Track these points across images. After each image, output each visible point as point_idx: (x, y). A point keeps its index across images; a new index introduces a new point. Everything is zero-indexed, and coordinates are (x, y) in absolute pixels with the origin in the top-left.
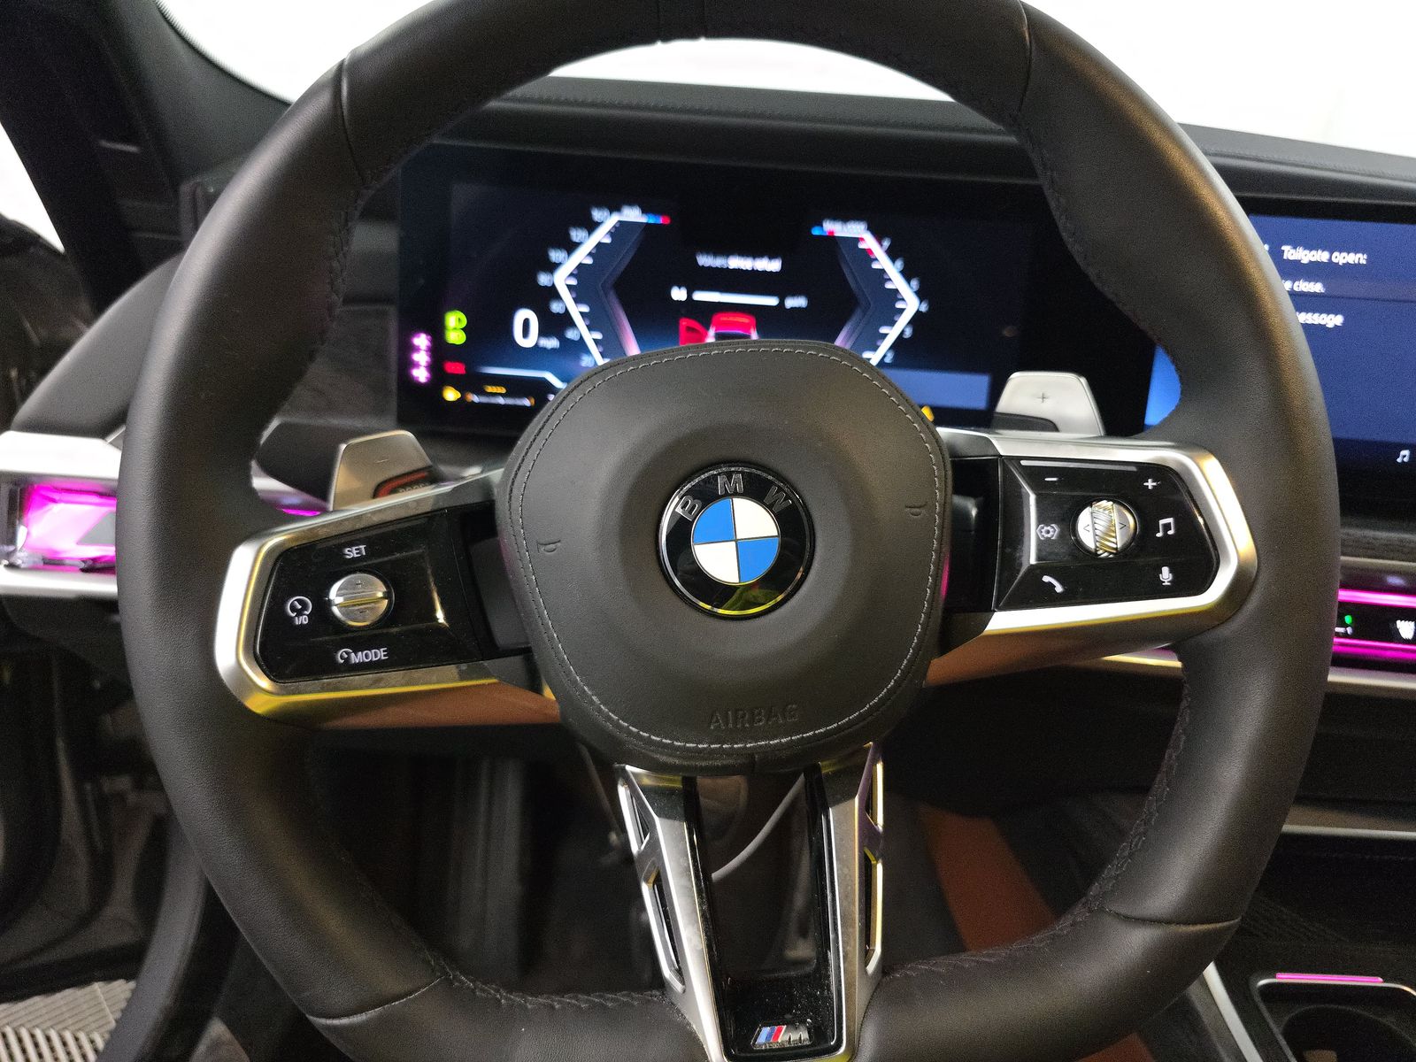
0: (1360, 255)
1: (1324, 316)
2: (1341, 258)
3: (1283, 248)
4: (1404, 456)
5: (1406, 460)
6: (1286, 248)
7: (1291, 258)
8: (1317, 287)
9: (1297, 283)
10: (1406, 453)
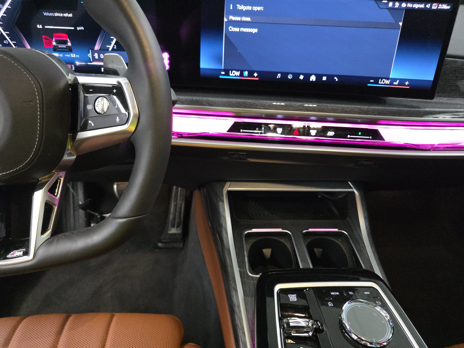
0: (261, 8)
1: (252, 29)
2: (256, 8)
3: (237, 5)
4: (279, 76)
5: (280, 77)
6: (238, 5)
7: (240, 9)
8: (248, 19)
9: (242, 18)
10: (279, 75)
